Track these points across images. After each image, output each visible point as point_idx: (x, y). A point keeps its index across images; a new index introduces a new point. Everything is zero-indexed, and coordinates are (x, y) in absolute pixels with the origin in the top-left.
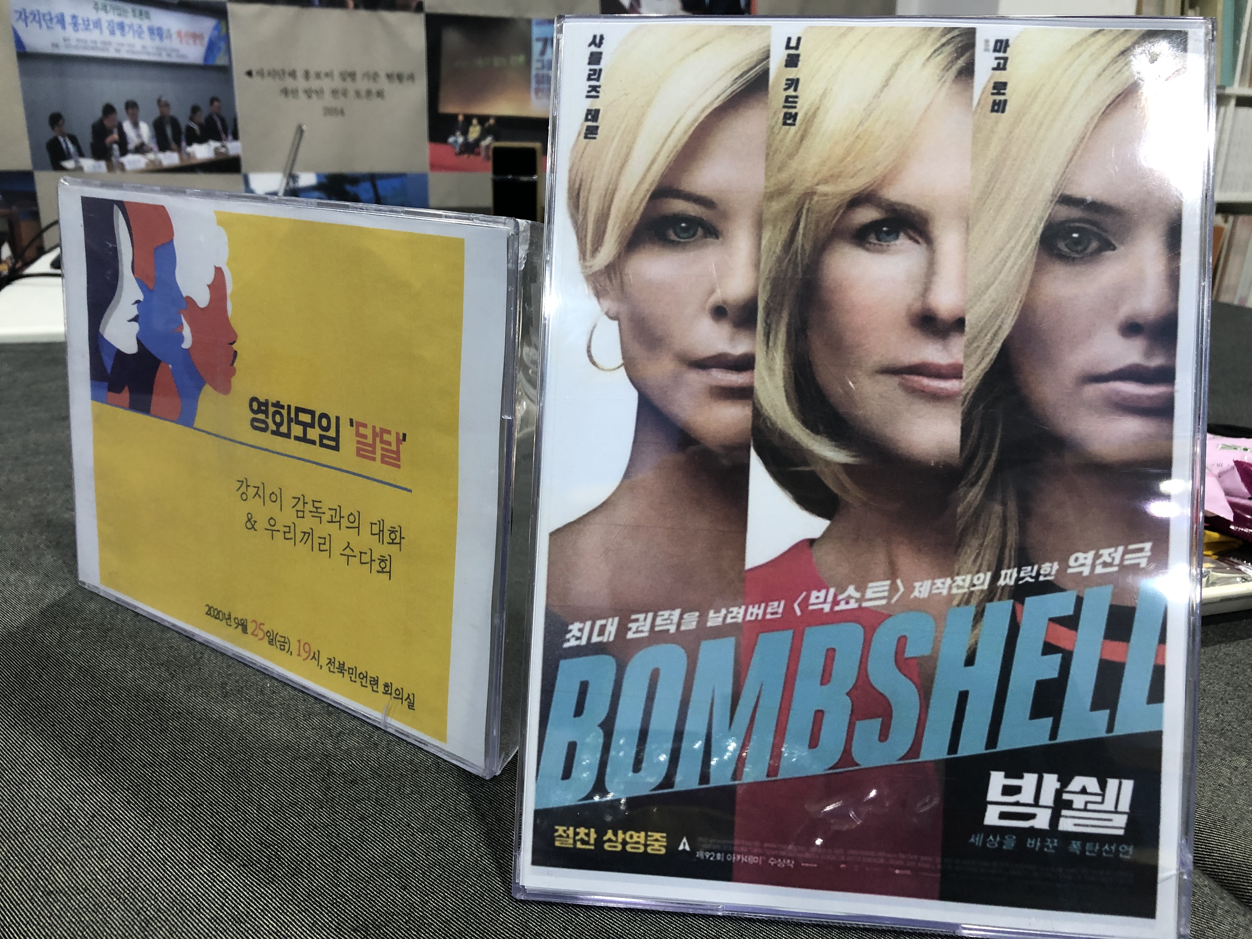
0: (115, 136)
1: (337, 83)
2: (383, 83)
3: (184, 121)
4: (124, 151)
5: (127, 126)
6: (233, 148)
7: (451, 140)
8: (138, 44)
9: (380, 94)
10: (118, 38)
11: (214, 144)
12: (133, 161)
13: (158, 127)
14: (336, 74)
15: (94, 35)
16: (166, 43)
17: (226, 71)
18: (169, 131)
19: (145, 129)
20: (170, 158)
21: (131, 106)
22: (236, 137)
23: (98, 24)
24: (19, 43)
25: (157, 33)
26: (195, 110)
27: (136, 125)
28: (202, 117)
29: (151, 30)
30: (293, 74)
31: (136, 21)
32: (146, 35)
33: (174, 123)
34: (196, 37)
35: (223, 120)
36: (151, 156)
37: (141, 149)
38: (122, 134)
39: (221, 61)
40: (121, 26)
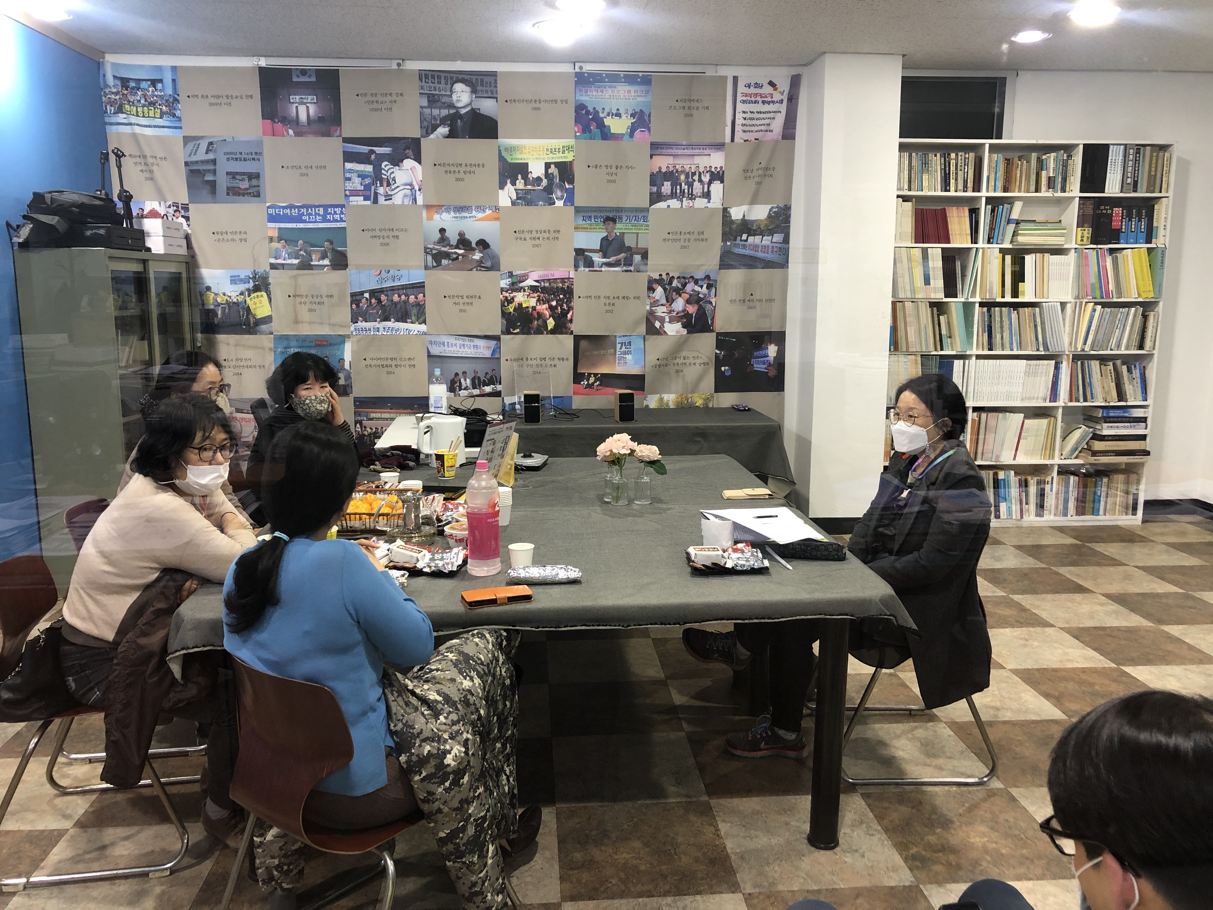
0: (458, 384)
1: (539, 362)
2: (556, 362)
3: (482, 378)
4: (460, 390)
5: (462, 380)
6: (499, 388)
7: (582, 383)
8: (469, 351)
9: (555, 366)
10: (462, 349)
11: (492, 386)
12: (463, 393)
13: (473, 380)
14: (538, 359)
15: (454, 348)
16: (479, 350)
17: (499, 359)
18: (477, 382)
19: (468, 381)
20: (476, 392)
21: (464, 373)
22: (500, 384)
23: (456, 345)
24: (429, 352)
25: (476, 347)
26: (487, 374)
27: (465, 380)
28: (488, 377)
29: (474, 346)
30: (522, 359)
31: (469, 343)
32: (472, 348)
33: (479, 378)
34: (489, 348)
35: (496, 377)
36: (469, 391)
37: (466, 388)
38: (460, 383)
39: (497, 356)
40: (464, 345)
